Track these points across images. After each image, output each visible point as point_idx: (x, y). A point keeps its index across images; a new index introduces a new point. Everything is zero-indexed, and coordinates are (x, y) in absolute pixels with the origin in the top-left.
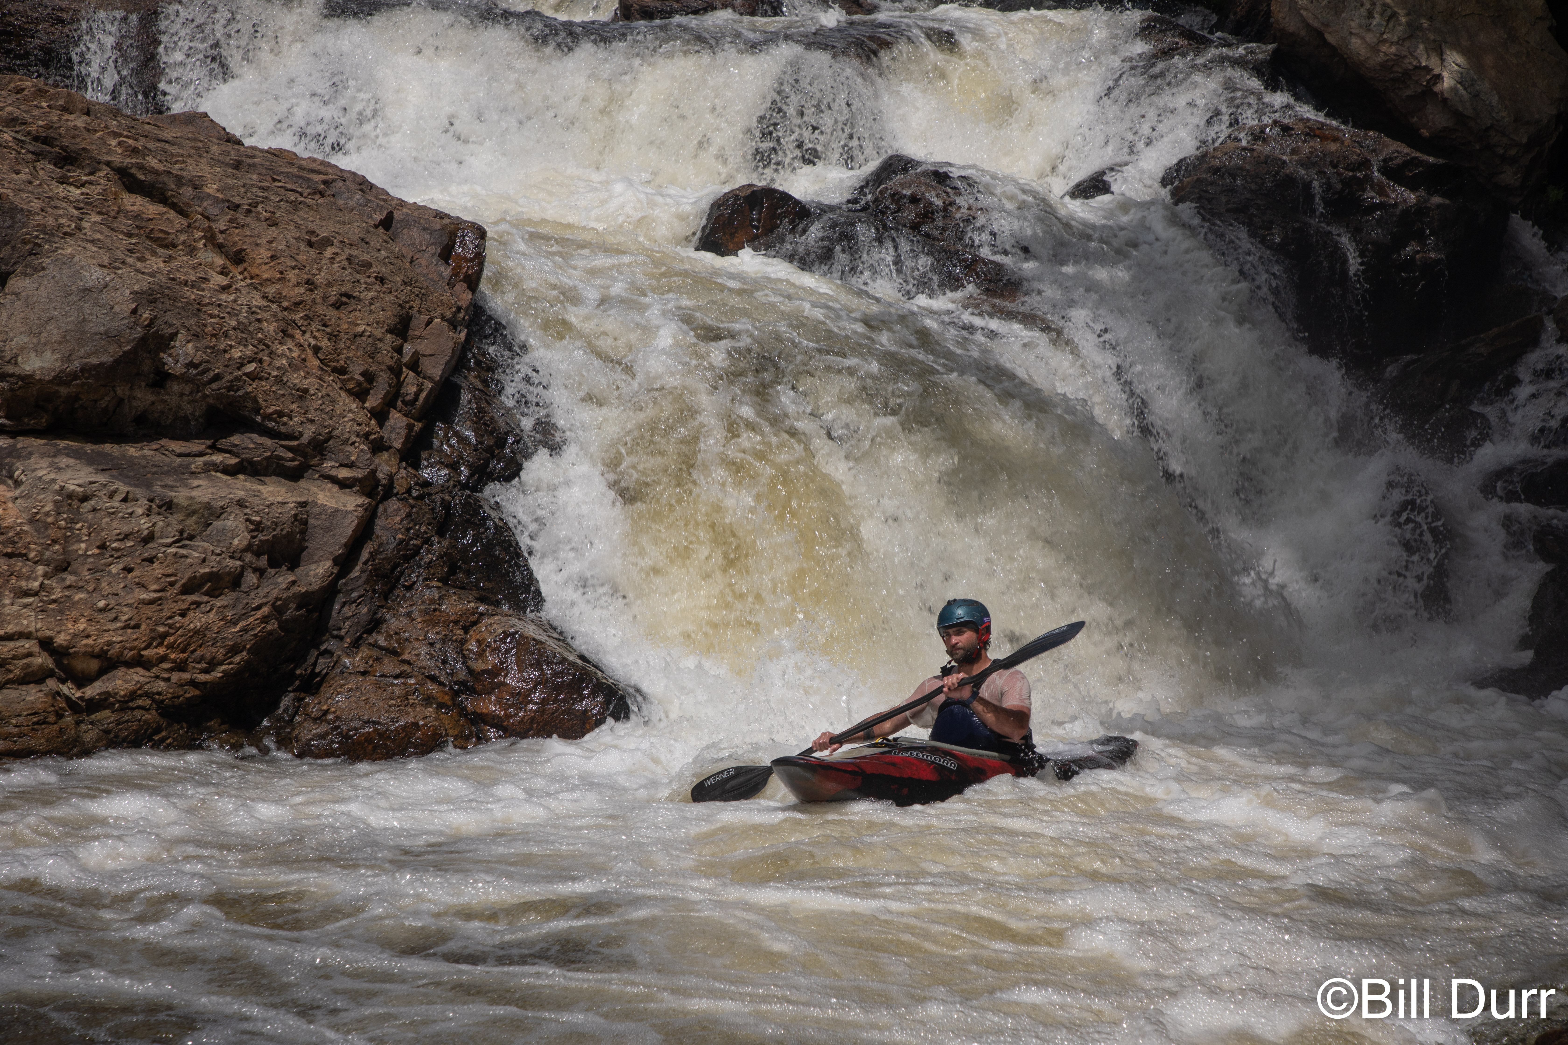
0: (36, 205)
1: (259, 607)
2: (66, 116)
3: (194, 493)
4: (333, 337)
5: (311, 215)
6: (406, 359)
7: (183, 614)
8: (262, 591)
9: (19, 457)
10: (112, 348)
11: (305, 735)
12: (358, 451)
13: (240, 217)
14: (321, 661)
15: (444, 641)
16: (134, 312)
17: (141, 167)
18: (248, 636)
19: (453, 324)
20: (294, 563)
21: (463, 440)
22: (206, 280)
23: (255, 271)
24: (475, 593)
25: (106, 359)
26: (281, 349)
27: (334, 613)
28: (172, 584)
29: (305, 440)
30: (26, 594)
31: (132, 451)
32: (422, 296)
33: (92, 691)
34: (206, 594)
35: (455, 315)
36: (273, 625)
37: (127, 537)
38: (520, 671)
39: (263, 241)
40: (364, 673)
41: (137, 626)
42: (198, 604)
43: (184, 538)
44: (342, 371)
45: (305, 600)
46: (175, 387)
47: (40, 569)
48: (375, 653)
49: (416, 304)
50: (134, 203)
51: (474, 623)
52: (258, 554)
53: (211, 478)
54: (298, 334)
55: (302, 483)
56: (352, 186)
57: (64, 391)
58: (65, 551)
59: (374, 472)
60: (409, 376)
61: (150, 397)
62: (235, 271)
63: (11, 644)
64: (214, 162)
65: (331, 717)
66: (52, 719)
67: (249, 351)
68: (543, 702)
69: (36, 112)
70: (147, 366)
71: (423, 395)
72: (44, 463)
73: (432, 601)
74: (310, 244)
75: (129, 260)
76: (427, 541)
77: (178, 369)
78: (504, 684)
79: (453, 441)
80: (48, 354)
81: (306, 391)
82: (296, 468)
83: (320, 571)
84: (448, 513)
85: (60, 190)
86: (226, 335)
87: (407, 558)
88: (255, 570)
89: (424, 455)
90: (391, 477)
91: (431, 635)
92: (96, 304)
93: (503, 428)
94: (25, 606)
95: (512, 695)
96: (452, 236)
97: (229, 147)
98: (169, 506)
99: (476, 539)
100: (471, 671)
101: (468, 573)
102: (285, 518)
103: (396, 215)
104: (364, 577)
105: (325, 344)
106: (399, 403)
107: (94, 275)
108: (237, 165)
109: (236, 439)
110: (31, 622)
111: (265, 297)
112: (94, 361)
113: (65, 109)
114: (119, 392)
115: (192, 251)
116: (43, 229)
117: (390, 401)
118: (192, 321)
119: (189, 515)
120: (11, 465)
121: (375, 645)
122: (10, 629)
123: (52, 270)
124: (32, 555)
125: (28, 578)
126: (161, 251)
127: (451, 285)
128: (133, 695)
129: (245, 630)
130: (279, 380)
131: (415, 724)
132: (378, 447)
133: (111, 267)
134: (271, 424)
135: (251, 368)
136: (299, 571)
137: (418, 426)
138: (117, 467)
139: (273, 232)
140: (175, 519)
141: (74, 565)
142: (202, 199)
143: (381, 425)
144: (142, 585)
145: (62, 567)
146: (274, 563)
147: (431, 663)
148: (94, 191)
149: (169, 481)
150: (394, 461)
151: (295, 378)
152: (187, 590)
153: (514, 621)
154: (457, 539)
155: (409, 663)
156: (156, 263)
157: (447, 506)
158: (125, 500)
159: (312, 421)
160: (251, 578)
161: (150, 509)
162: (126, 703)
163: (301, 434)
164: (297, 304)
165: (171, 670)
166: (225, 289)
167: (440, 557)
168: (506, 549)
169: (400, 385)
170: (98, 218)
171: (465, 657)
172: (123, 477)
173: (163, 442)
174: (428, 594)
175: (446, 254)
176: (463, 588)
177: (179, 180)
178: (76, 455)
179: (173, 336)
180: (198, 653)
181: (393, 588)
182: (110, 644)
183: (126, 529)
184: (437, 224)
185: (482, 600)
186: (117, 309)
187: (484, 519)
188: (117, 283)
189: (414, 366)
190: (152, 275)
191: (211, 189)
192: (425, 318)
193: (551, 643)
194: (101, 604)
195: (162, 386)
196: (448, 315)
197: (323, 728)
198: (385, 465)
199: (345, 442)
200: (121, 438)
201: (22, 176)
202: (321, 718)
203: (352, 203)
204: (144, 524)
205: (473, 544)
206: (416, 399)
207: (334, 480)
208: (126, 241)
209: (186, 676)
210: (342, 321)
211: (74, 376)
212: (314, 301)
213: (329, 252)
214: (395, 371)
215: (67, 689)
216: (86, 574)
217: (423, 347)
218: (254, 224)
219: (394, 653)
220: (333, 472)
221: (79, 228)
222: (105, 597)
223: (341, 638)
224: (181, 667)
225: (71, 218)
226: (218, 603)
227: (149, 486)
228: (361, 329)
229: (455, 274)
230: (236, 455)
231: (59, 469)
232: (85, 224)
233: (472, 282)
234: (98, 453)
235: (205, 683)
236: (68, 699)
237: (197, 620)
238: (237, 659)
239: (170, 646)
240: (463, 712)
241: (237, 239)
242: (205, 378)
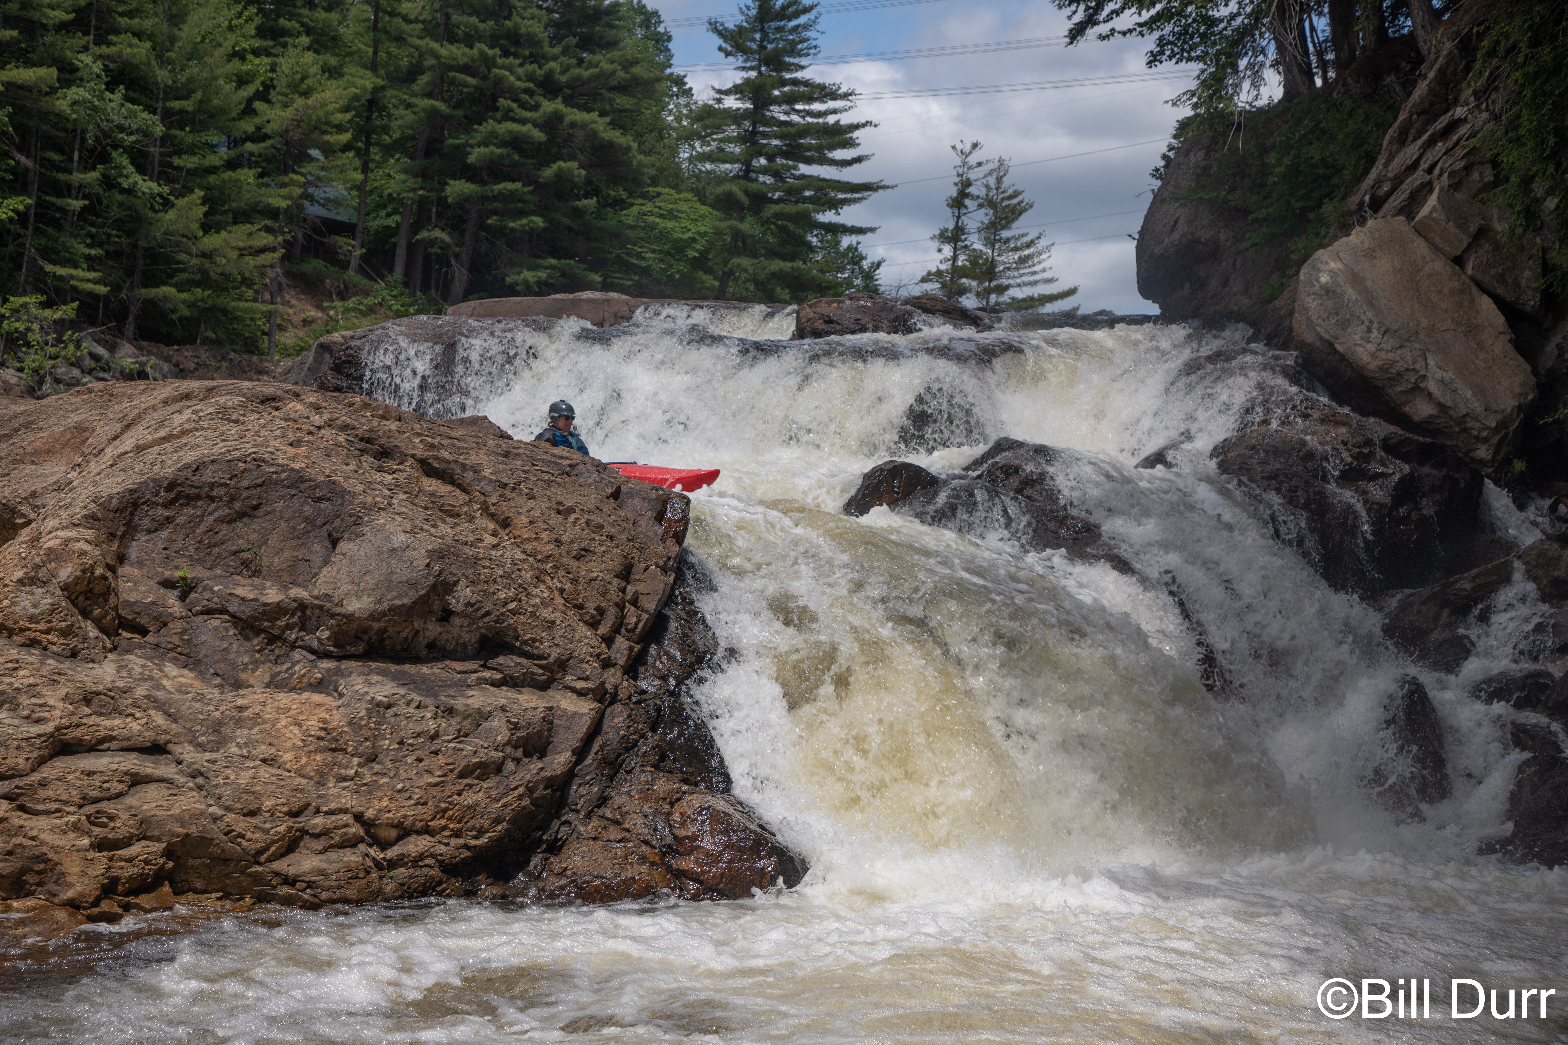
0: (360, 488)
1: (516, 788)
2: (384, 422)
3: (469, 701)
4: (574, 581)
5: (560, 490)
6: (628, 597)
7: (459, 794)
8: (519, 775)
9: (342, 676)
10: (412, 593)
11: (550, 887)
12: (591, 668)
13: (508, 493)
14: (563, 829)
15: (655, 813)
16: (428, 565)
17: (436, 458)
18: (507, 810)
19: (664, 570)
20: (542, 755)
21: (671, 657)
22: (481, 540)
23: (517, 533)
24: (680, 776)
25: (407, 601)
26: (535, 591)
27: (572, 792)
28: (451, 771)
29: (552, 659)
30: (345, 779)
31: (425, 670)
32: (641, 550)
33: (391, 853)
34: (477, 778)
35: (666, 562)
36: (526, 802)
37: (419, 735)
38: (713, 837)
39: (524, 510)
40: (595, 839)
41: (425, 803)
42: (471, 786)
43: (461, 735)
44: (580, 607)
45: (550, 783)
46: (457, 621)
47: (356, 760)
48: (604, 823)
49: (636, 555)
50: (430, 484)
51: (679, 799)
52: (516, 747)
53: (482, 689)
54: (548, 579)
55: (550, 692)
56: (591, 468)
57: (376, 625)
58: (374, 747)
59: (603, 683)
60: (630, 609)
61: (439, 629)
62: (503, 533)
63: (333, 818)
64: (491, 452)
65: (569, 873)
66: (362, 875)
67: (511, 593)
68: (730, 861)
69: (362, 420)
70: (436, 606)
71: (641, 624)
72: (360, 679)
73: (646, 783)
74: (559, 512)
75: (426, 527)
76: (643, 736)
77: (460, 608)
78: (700, 847)
79: (664, 659)
80: (365, 598)
81: (553, 622)
82: (545, 681)
83: (562, 760)
84: (659, 714)
85: (378, 476)
86: (495, 582)
87: (628, 749)
88: (513, 759)
89: (641, 669)
90: (616, 687)
91: (645, 808)
92: (401, 560)
93: (702, 649)
94: (344, 788)
95: (707, 855)
96: (665, 503)
97: (501, 442)
98: (450, 711)
99: (681, 734)
100: (675, 837)
101: (675, 761)
102: (535, 720)
103: (624, 489)
104: (595, 764)
105: (568, 586)
106: (623, 631)
107: (400, 539)
108: (507, 455)
109: (501, 660)
110: (348, 800)
111: (524, 552)
112: (398, 602)
113: (383, 417)
114: (416, 625)
115: (471, 519)
116: (364, 505)
117: (616, 630)
118: (470, 572)
119: (465, 718)
120: (336, 681)
121: (603, 817)
122: (333, 806)
123: (369, 536)
124: (350, 749)
125: (347, 767)
126: (448, 519)
127: (664, 540)
128: (421, 856)
129: (505, 806)
130: (533, 615)
131: (633, 878)
132: (607, 664)
133: (412, 532)
134: (527, 648)
135: (512, 606)
136: (546, 759)
137: (637, 647)
138: (414, 682)
139: (531, 503)
140: (454, 721)
141: (381, 757)
142: (480, 481)
143: (609, 647)
144: (429, 772)
145: (372, 758)
146: (527, 754)
147: (646, 831)
148: (402, 476)
149: (451, 692)
150: (619, 674)
151: (545, 613)
152: (462, 775)
153: (709, 797)
154: (667, 734)
155: (628, 830)
156: (445, 529)
157: (658, 710)
158: (418, 707)
159: (557, 645)
160: (510, 766)
161: (436, 714)
162: (417, 861)
163: (549, 655)
164: (548, 557)
165: (450, 836)
166: (495, 547)
167: (653, 748)
168: (703, 742)
169: (623, 617)
170: (404, 497)
171: (671, 826)
172: (418, 690)
173: (447, 662)
174: (643, 777)
175: (660, 517)
176: (670, 772)
177: (464, 467)
178: (384, 673)
179: (456, 583)
180: (470, 824)
181: (617, 772)
182: (405, 817)
183: (418, 729)
184: (653, 495)
185: (685, 781)
186: (415, 563)
187: (687, 718)
188: (416, 544)
189: (635, 602)
190: (442, 538)
191: (487, 473)
192: (643, 566)
193: (737, 815)
194: (399, 786)
195: (447, 621)
196: (661, 563)
197: (563, 882)
198: (613, 678)
199: (582, 661)
200: (417, 660)
201: (351, 467)
202: (562, 873)
203: (590, 481)
204: (432, 725)
205: (678, 738)
206: (636, 627)
207: (573, 690)
208: (424, 513)
209: (461, 841)
210: (582, 569)
211: (384, 614)
212: (560, 555)
213: (572, 518)
214: (621, 607)
215: (373, 852)
216: (389, 764)
217: (641, 588)
218: (518, 498)
219: (617, 822)
220: (573, 684)
221: (390, 504)
222: (402, 781)
223: (577, 811)
224: (457, 834)
225: (384, 497)
226: (486, 785)
227: (436, 696)
228: (595, 575)
229: (666, 532)
230: (501, 672)
231: (371, 684)
232: (394, 501)
233: (679, 538)
234: (400, 672)
235: (475, 847)
236: (374, 859)
237: (469, 798)
238: (499, 828)
239: (450, 819)
240: (669, 869)
241: (505, 509)
242: (479, 614)
